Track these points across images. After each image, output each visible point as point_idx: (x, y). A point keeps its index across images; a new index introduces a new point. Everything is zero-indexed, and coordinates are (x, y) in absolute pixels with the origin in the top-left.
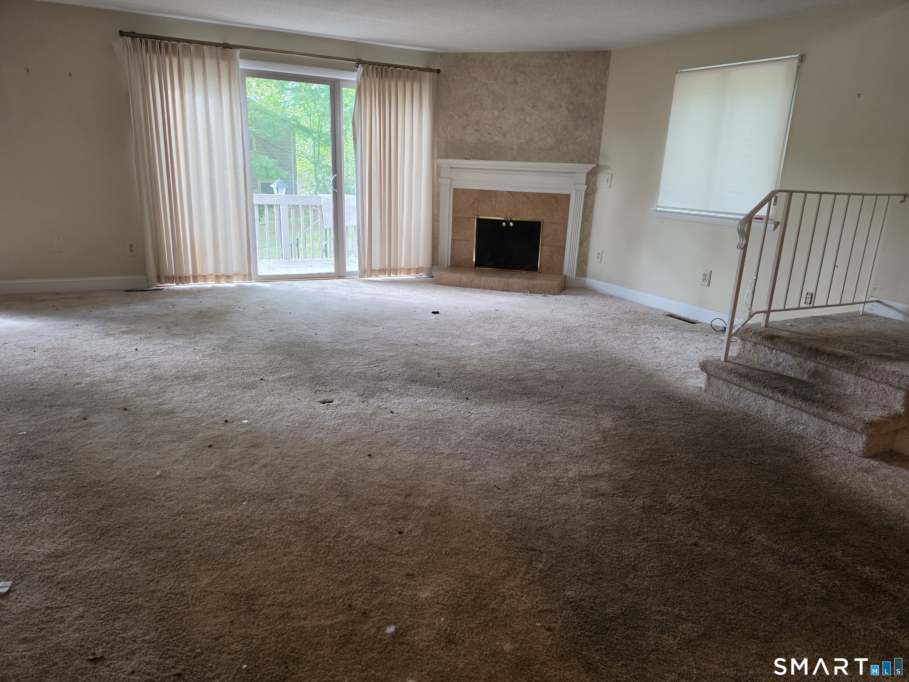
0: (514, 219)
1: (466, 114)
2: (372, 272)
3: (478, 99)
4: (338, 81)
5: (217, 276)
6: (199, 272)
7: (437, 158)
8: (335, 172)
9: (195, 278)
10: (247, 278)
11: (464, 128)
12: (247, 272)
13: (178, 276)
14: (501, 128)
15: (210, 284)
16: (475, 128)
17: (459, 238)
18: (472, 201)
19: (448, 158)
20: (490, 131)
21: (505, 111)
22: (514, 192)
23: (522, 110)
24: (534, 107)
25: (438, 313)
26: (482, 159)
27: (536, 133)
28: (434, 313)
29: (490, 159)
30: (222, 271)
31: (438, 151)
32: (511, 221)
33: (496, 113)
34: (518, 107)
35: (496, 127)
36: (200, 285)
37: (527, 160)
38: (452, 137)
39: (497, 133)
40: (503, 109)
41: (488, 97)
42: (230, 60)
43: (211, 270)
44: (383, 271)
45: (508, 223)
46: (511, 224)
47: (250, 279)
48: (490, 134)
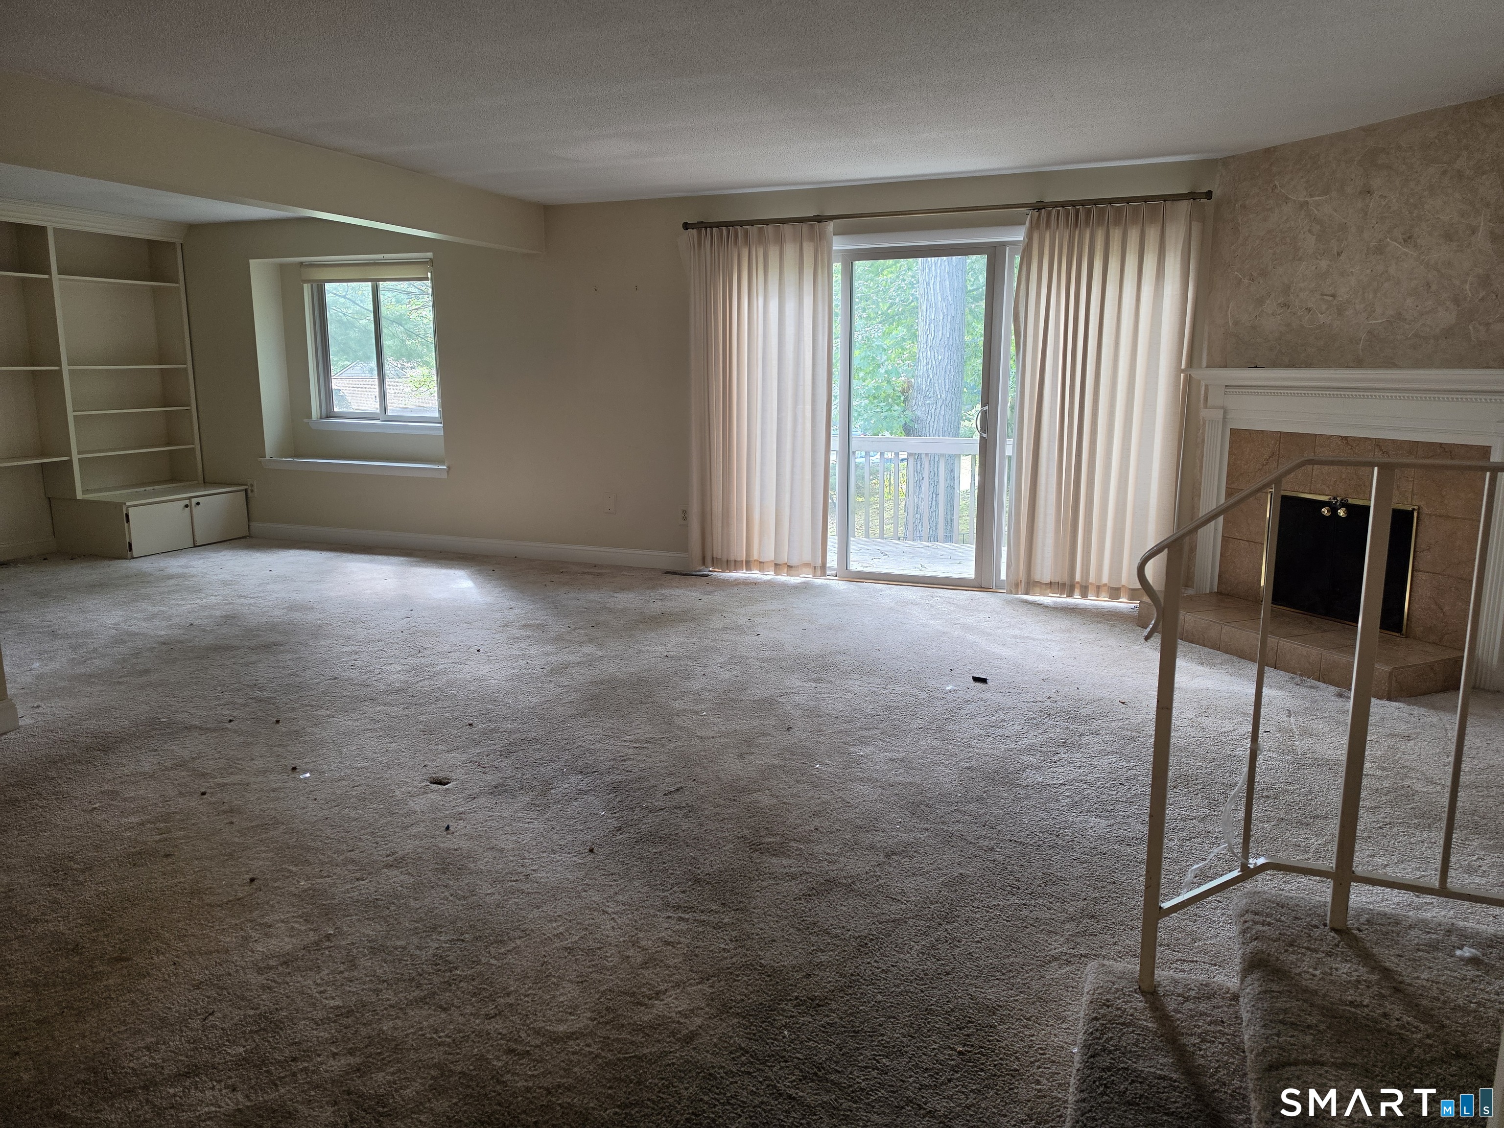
0: (1350, 501)
1: (1264, 273)
2: (1031, 585)
3: (1288, 240)
4: (1003, 245)
5: (776, 564)
6: (755, 556)
7: (1207, 367)
8: (985, 401)
9: (748, 565)
10: (819, 572)
11: (1260, 301)
12: (819, 562)
13: (725, 559)
14: (1333, 296)
15: (769, 576)
16: (1281, 300)
17: (1237, 535)
18: (1266, 456)
19: (1226, 367)
20: (1310, 305)
21: (1343, 257)
22: (1355, 439)
23: (1380, 250)
24: (1408, 239)
25: (984, 681)
26: (1292, 365)
27: (1409, 301)
28: (976, 679)
29: (1308, 365)
30: (784, 558)
31: (1209, 354)
32: (1344, 504)
33: (1324, 264)
34: (1372, 245)
35: (1322, 295)
36: (755, 575)
37: (1389, 364)
38: (1236, 323)
39: (1324, 307)
40: (1339, 254)
41: (1309, 231)
42: (819, 240)
43: (769, 555)
44: (1055, 586)
45: (1334, 510)
46: (1341, 513)
47: (824, 574)
48: (1309, 310)
